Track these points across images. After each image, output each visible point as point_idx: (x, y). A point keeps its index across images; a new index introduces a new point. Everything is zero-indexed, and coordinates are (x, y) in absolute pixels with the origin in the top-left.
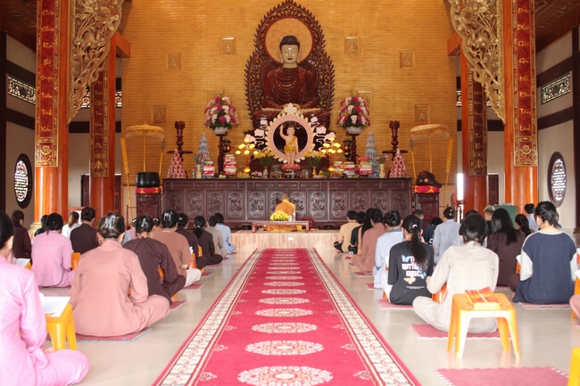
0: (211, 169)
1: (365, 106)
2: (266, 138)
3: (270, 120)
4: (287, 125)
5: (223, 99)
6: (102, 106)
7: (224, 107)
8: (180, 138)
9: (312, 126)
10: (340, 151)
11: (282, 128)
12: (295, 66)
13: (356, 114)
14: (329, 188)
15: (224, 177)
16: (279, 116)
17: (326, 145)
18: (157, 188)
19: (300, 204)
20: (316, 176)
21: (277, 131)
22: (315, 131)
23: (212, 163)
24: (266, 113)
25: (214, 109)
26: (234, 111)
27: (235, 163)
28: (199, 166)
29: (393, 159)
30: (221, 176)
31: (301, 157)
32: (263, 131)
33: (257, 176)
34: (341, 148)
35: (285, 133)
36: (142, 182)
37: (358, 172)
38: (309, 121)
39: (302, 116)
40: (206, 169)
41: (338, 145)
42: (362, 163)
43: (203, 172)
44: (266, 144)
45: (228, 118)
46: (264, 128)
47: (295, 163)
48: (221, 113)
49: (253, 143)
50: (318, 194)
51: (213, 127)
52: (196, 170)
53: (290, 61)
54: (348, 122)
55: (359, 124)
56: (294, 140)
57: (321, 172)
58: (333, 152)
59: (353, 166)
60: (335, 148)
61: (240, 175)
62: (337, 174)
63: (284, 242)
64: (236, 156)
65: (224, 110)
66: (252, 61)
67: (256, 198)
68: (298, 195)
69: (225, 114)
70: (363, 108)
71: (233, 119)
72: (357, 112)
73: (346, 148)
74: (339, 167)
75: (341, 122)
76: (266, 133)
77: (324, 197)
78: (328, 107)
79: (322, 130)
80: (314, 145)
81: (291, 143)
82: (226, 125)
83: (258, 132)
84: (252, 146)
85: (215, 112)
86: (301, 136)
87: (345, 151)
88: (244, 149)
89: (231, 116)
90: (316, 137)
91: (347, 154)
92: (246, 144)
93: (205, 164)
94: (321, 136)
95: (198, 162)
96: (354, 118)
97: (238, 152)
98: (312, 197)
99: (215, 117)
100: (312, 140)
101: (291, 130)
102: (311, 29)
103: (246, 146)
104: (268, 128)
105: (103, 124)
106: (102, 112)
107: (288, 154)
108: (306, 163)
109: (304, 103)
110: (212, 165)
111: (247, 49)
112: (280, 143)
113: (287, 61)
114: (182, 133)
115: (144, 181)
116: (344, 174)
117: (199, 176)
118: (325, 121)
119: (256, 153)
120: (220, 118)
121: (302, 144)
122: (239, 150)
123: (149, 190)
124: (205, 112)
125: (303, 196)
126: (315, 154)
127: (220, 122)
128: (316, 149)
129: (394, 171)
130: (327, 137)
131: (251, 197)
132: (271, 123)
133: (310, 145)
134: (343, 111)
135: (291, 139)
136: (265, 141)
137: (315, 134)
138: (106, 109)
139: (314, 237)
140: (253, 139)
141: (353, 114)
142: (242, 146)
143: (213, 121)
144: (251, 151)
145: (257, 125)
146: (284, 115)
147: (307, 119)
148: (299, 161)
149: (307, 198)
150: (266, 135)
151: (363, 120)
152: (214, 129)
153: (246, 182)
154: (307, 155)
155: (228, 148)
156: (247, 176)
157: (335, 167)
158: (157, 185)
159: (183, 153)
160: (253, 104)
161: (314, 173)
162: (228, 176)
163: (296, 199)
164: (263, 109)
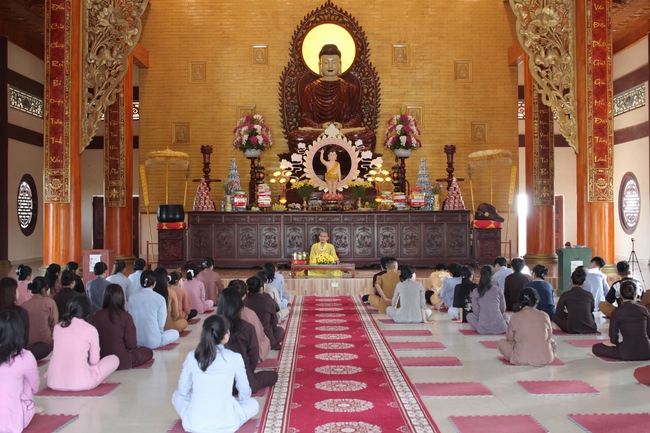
0: (244, 200)
1: (416, 125)
2: (304, 164)
3: (308, 142)
5: (255, 117)
6: (118, 127)
7: (256, 126)
8: (207, 165)
9: (356, 150)
10: (388, 179)
11: (322, 152)
12: (336, 79)
13: (405, 134)
14: (376, 223)
16: (319, 139)
17: (372, 172)
18: (181, 223)
19: (343, 241)
20: (361, 209)
22: (360, 156)
23: (243, 193)
24: (303, 134)
25: (245, 128)
26: (267, 130)
27: (270, 193)
28: (229, 197)
29: (448, 189)
30: (253, 208)
31: (345, 184)
32: (300, 156)
33: (294, 208)
34: (390, 175)
35: (326, 159)
36: (164, 216)
37: (409, 203)
38: (353, 144)
40: (236, 200)
41: (386, 173)
42: (414, 193)
43: (233, 204)
44: (305, 170)
45: (260, 139)
46: (302, 152)
47: (337, 191)
48: (252, 133)
50: (364, 229)
51: (243, 149)
52: (225, 200)
53: (330, 73)
54: (396, 144)
55: (408, 146)
56: (336, 166)
57: (367, 203)
58: (381, 180)
59: (403, 197)
60: (382, 176)
61: (276, 207)
62: (385, 206)
63: (327, 288)
64: (271, 185)
65: (255, 130)
66: (287, 73)
67: (294, 234)
68: (340, 230)
69: (257, 134)
70: (414, 128)
71: (266, 140)
72: (406, 132)
73: (395, 175)
74: (387, 198)
75: (389, 143)
76: (305, 158)
77: (370, 232)
78: (373, 125)
79: (368, 155)
80: (359, 172)
81: (333, 170)
82: (259, 147)
83: (296, 157)
84: (289, 174)
85: (246, 132)
86: (344, 161)
87: (394, 179)
88: (281, 177)
89: (263, 136)
90: (360, 163)
91: (396, 182)
92: (281, 171)
93: (236, 195)
94: (367, 162)
95: (228, 192)
96: (403, 139)
97: (273, 181)
98: (357, 232)
99: (246, 137)
100: (357, 166)
101: (333, 156)
102: (354, 36)
104: (307, 152)
105: (118, 146)
106: (118, 133)
107: (329, 182)
108: (351, 192)
109: (346, 121)
110: (244, 196)
111: (281, 60)
112: (320, 169)
113: (327, 73)
114: (209, 158)
115: (167, 215)
116: (393, 206)
117: (229, 208)
118: (370, 143)
119: (293, 181)
120: (252, 139)
121: (345, 169)
122: (274, 177)
123: (173, 225)
124: (235, 132)
125: (347, 232)
126: (360, 182)
127: (251, 144)
128: (361, 176)
129: (450, 203)
130: (373, 162)
131: (288, 232)
133: (354, 172)
134: (391, 130)
135: (332, 165)
136: (304, 167)
137: (359, 159)
138: (122, 130)
139: (361, 284)
140: (290, 165)
141: (402, 134)
142: (277, 174)
143: (244, 143)
144: (288, 179)
145: (293, 148)
146: (324, 137)
147: (350, 142)
148: (341, 190)
149: (352, 233)
150: (304, 161)
151: (414, 141)
152: (244, 151)
153: (282, 215)
154: (351, 183)
155: (262, 175)
156: (284, 208)
157: (383, 198)
158: (182, 220)
159: (210, 181)
160: (288, 121)
161: (359, 205)
162: (261, 209)
163: (339, 234)
164: (300, 128)
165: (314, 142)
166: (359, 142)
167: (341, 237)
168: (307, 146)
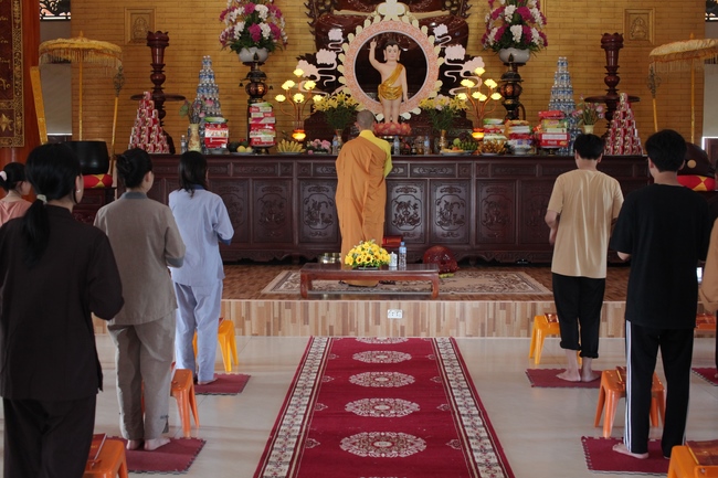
0: (222, 133)
1: (538, 7)
2: (340, 69)
3: (349, 29)
4: (383, 41)
7: (258, 7)
8: (158, 68)
9: (436, 43)
10: (496, 96)
11: (373, 45)
13: (520, 22)
14: (474, 177)
15: (249, 150)
16: (367, 22)
17: (466, 83)
18: (101, 177)
19: (412, 212)
20: (444, 151)
21: (364, 53)
22: (442, 54)
23: (222, 120)
24: (341, 20)
25: (239, 11)
26: (279, 14)
27: (273, 120)
28: (194, 128)
29: (609, 116)
30: (241, 149)
31: (412, 108)
32: (333, 54)
33: (319, 148)
34: (498, 90)
35: (380, 58)
37: (536, 141)
38: (430, 33)
39: (416, 23)
40: (208, 133)
41: (491, 83)
42: (546, 123)
43: (204, 142)
44: (341, 80)
45: (266, 30)
46: (336, 47)
47: (400, 120)
48: (252, 19)
49: (313, 78)
50: (451, 191)
51: (237, 48)
52: (189, 135)
54: (505, 39)
55: (526, 43)
56: (398, 72)
57: (457, 141)
58: (483, 98)
59: (526, 130)
60: (485, 90)
61: (284, 147)
62: (491, 147)
63: (377, 322)
64: (274, 105)
65: (258, 13)
67: (317, 198)
68: (406, 191)
69: (260, 20)
70: (535, 11)
71: (276, 32)
72: (523, 17)
73: (509, 89)
74: (496, 131)
75: (491, 37)
76: (341, 57)
77: (463, 195)
78: (462, 8)
79: (456, 52)
80: (440, 83)
81: (393, 79)
82: (263, 43)
83: (325, 57)
84: (311, 84)
85: (239, 18)
86: (414, 64)
87: (505, 96)
88: (293, 91)
89: (272, 25)
90: (443, 68)
91: (509, 102)
92: (298, 80)
93: (208, 125)
94: (455, 65)
95: (193, 119)
96: (517, 31)
97: (281, 98)
98: (438, 195)
99: (240, 26)
100: (436, 74)
101: (392, 52)
103: (298, 84)
104: (345, 47)
107: (386, 101)
108: (427, 121)
110: (224, 126)
112: (369, 78)
114: (162, 56)
116: (507, 146)
117: (195, 147)
118: (459, 35)
119: (317, 98)
120: (251, 30)
121: (416, 80)
122: (283, 92)
124: (222, 17)
125: (418, 195)
126: (441, 102)
127: (250, 38)
128: (444, 91)
129: (614, 141)
130: (466, 67)
131: (307, 194)
132: (350, 36)
133: (432, 83)
134: (494, 16)
135: (391, 71)
136: (338, 74)
137: (442, 61)
139: (452, 311)
140: (314, 70)
141: (515, 23)
142: (288, 85)
143: (237, 36)
144: (309, 95)
145: (322, 42)
146: (377, 19)
147: (425, 29)
148: (407, 116)
149: (428, 196)
150: (339, 62)
151: (535, 34)
152: (238, 51)
153: (295, 163)
154: (425, 103)
155: (260, 89)
156: (299, 149)
157: (487, 131)
158: (103, 169)
159: (164, 98)
160: (318, 4)
161: (442, 144)
162: (257, 149)
163: (404, 199)
164: (336, 12)
165: (359, 28)
166: (442, 30)
167: (407, 205)
168: (345, 36)
